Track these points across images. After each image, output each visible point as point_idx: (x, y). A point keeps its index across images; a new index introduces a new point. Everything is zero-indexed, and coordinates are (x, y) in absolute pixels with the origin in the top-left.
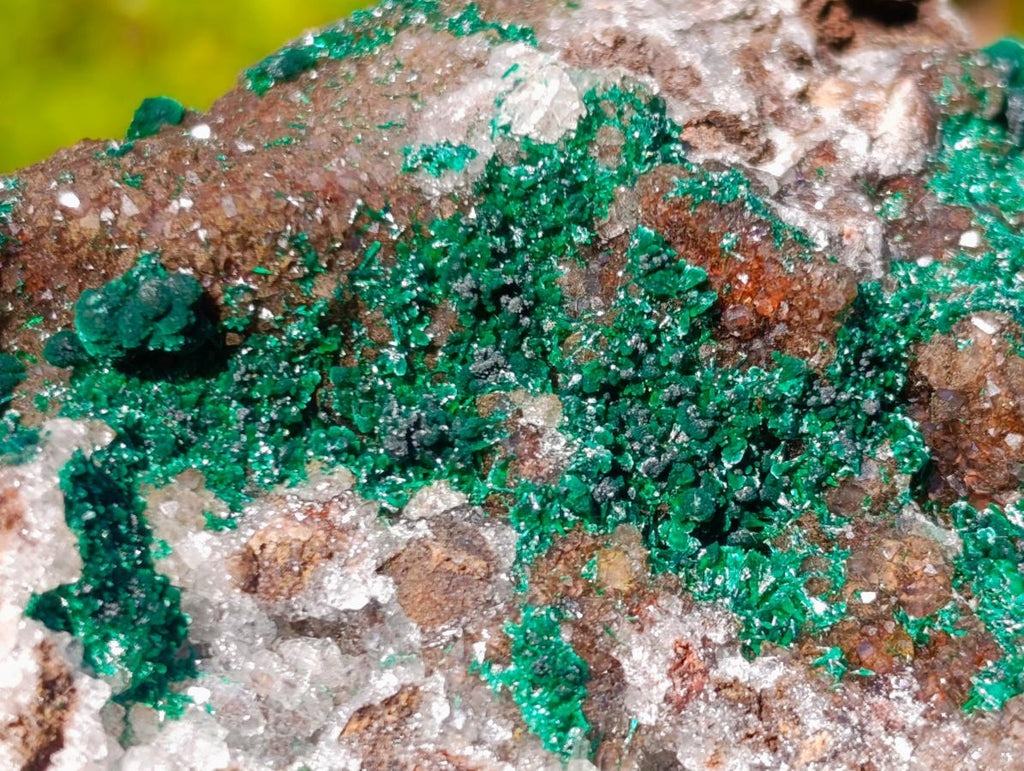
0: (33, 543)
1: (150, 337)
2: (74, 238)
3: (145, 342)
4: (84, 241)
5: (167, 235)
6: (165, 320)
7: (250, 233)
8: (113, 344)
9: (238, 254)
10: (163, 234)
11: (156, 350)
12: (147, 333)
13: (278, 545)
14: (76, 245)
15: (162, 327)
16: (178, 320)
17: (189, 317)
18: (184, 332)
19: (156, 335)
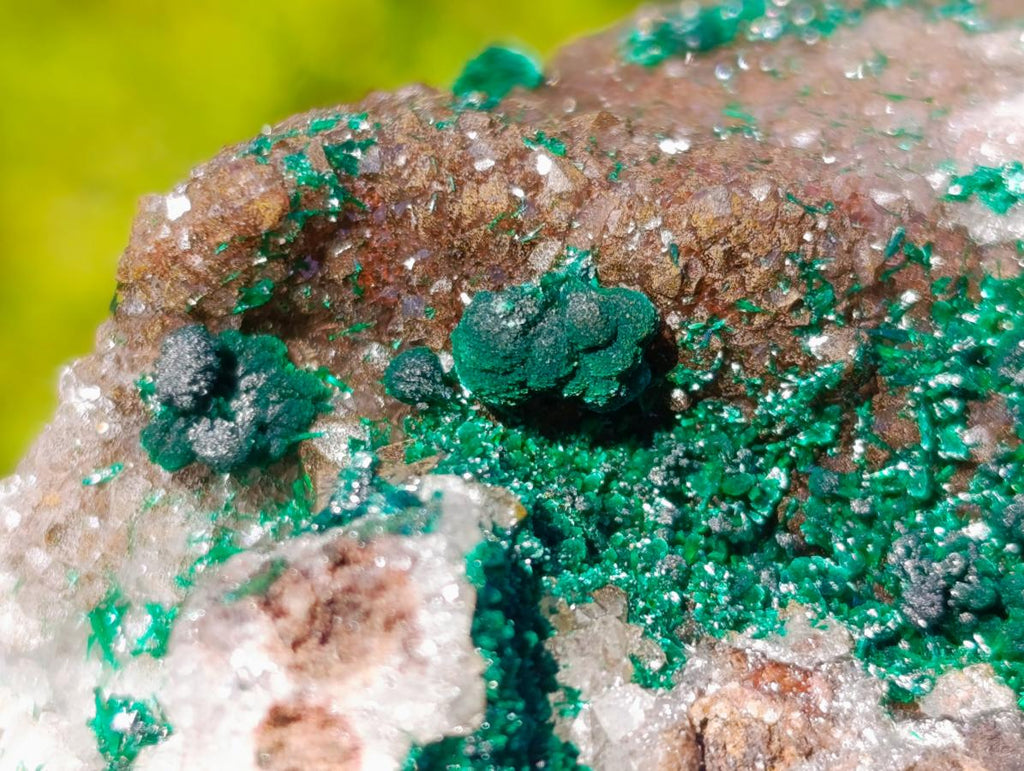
0: (423, 663)
1: (572, 376)
2: (465, 212)
3: (562, 383)
4: (480, 219)
5: (612, 230)
6: (602, 353)
7: (745, 247)
8: (515, 378)
9: (718, 275)
10: (606, 228)
11: (573, 398)
12: (570, 369)
13: (726, 724)
14: (466, 222)
15: (592, 364)
16: (620, 358)
17: (636, 356)
18: (623, 378)
19: (580, 374)
